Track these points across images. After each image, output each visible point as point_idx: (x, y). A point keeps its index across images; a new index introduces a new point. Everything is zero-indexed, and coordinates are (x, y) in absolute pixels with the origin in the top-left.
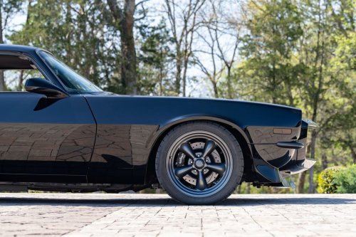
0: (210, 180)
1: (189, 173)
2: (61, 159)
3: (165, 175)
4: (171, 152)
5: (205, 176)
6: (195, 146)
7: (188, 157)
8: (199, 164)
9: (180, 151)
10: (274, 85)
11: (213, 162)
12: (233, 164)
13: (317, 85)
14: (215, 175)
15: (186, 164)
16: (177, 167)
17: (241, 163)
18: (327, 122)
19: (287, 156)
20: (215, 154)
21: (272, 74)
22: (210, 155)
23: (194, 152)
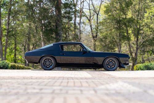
0: (113, 67)
1: (109, 66)
2: (86, 63)
3: (105, 66)
4: (106, 62)
5: (112, 66)
6: (110, 61)
7: (109, 63)
8: (111, 64)
9: (108, 62)
10: (120, 27)
11: (113, 64)
12: (117, 64)
13: (138, 27)
14: (114, 66)
15: (109, 64)
16: (107, 65)
17: (118, 64)
18: (143, 43)
19: (126, 63)
20: (114, 62)
21: (119, 22)
22: (113, 62)
23: (110, 62)
